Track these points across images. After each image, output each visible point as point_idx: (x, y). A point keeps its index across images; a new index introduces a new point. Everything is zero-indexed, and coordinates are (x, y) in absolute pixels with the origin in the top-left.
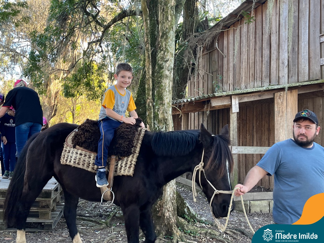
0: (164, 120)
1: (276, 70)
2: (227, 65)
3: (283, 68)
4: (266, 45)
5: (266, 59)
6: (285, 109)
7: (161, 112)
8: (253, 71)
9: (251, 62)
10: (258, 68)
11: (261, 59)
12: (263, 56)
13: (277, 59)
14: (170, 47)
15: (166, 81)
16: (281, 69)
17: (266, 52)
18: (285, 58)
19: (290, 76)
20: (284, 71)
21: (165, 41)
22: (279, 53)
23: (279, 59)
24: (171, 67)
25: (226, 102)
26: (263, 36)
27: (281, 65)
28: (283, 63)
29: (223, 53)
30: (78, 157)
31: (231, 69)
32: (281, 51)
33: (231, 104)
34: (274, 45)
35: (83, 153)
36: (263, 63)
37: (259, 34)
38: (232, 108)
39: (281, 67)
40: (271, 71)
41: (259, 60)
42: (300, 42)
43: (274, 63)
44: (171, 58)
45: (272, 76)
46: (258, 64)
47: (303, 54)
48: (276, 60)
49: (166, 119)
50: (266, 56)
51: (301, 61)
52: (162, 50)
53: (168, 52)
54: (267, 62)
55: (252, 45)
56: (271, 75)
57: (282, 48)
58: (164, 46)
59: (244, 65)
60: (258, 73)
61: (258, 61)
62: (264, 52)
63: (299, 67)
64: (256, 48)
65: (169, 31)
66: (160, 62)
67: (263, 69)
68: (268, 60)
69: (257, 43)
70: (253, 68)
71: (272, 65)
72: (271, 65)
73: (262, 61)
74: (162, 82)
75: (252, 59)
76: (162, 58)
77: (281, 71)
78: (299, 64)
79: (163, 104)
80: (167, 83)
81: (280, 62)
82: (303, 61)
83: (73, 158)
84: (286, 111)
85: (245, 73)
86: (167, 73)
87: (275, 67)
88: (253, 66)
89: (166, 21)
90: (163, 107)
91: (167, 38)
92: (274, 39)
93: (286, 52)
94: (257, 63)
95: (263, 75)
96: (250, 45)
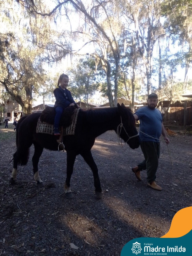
30: (45, 128)
35: (48, 125)
83: (42, 129)
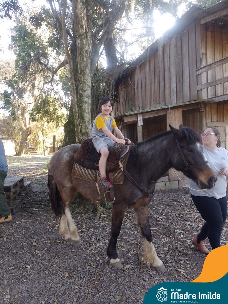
0: (86, 133)
1: (169, 95)
2: (137, 95)
4: (162, 79)
5: (162, 88)
6: (174, 121)
7: (84, 128)
8: (154, 97)
9: (152, 91)
10: (157, 95)
11: (159, 89)
12: (160, 87)
14: (87, 80)
15: (85, 105)
17: (162, 84)
18: (174, 87)
19: (178, 99)
20: (174, 96)
21: (83, 76)
22: (170, 84)
23: (170, 88)
24: (89, 95)
25: (133, 119)
26: (160, 73)
27: (172, 92)
28: (173, 91)
29: (134, 86)
31: (140, 97)
32: (172, 83)
33: (138, 120)
34: (167, 79)
36: (160, 91)
37: (157, 71)
38: (138, 122)
39: (172, 94)
40: (166, 96)
41: (158, 89)
42: (184, 75)
44: (88, 89)
46: (157, 92)
47: (186, 84)
49: (88, 133)
50: (162, 86)
52: (81, 83)
53: (86, 84)
54: (163, 90)
56: (166, 99)
57: (172, 80)
58: (82, 80)
59: (148, 93)
60: (157, 99)
61: (157, 90)
62: (160, 84)
63: (184, 93)
64: (155, 82)
65: (85, 70)
66: (80, 92)
67: (160, 95)
69: (156, 78)
70: (154, 96)
71: (166, 92)
73: (160, 90)
74: (83, 107)
76: (82, 89)
77: (172, 96)
78: (183, 91)
79: (85, 122)
80: (87, 107)
81: (172, 90)
82: (186, 88)
85: (149, 99)
86: (86, 99)
87: (168, 93)
88: (154, 94)
89: (83, 62)
90: (85, 124)
91: (84, 74)
92: (167, 74)
93: (175, 82)
95: (161, 100)
96: (151, 80)
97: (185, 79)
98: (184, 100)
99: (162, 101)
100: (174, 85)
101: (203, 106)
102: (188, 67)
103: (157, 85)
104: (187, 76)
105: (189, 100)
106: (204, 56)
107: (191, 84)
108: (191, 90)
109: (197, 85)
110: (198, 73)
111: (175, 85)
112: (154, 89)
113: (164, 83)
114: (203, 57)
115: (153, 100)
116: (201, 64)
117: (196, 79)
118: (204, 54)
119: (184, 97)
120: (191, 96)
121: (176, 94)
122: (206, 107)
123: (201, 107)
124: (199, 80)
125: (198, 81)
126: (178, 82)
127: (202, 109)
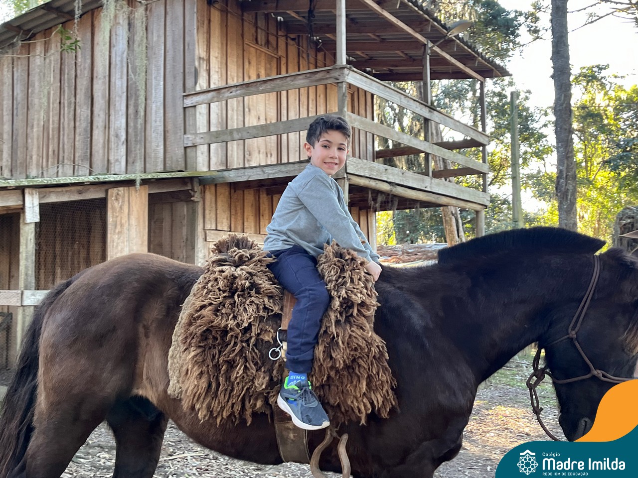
1: (104, 147)
3: (117, 146)
4: (83, 97)
5: (83, 124)
6: (127, 219)
8: (56, 145)
9: (51, 126)
10: (66, 140)
11: (72, 123)
12: (78, 119)
13: (105, 128)
16: (113, 146)
17: (83, 112)
18: (121, 126)
19: (130, 160)
20: (119, 150)
22: (109, 116)
23: (109, 128)
25: (12, 201)
26: (78, 80)
27: (112, 138)
28: (117, 136)
32: (113, 113)
33: (24, 204)
34: (100, 100)
36: (78, 131)
37: (68, 74)
38: (24, 213)
39: (113, 143)
40: (94, 148)
41: (69, 124)
42: (148, 102)
43: (98, 134)
45: (95, 159)
46: (66, 132)
47: (153, 124)
48: (103, 128)
50: (82, 118)
51: (151, 135)
54: (85, 130)
55: (54, 94)
56: (93, 157)
57: (115, 108)
59: (36, 131)
60: (66, 151)
61: (66, 126)
62: (78, 111)
63: (147, 146)
64: (62, 102)
67: (77, 143)
68: (87, 127)
69: (64, 91)
70: (56, 140)
72: (94, 137)
73: (75, 127)
75: (53, 121)
77: (113, 151)
78: (147, 142)
81: (112, 132)
82: (153, 135)
84: (127, 224)
85: (38, 148)
87: (101, 141)
88: (56, 136)
92: (100, 87)
93: (122, 115)
94: (64, 130)
95: (77, 155)
97: (153, 111)
98: (147, 165)
99: (82, 160)
100: (119, 122)
101: (197, 188)
102: (162, 83)
103: (66, 112)
104: (158, 104)
105: (160, 167)
106: (204, 66)
107: (170, 127)
108: (168, 143)
109: (185, 133)
110: (189, 102)
111: (124, 121)
112: (57, 122)
113: (89, 111)
114: (201, 66)
115: (51, 153)
116: (196, 83)
117: (182, 116)
118: (203, 59)
119: (147, 157)
120: (167, 159)
121: (125, 146)
122: (204, 192)
123: (193, 190)
124: (189, 122)
125: (187, 123)
126: (132, 116)
127: (196, 196)
